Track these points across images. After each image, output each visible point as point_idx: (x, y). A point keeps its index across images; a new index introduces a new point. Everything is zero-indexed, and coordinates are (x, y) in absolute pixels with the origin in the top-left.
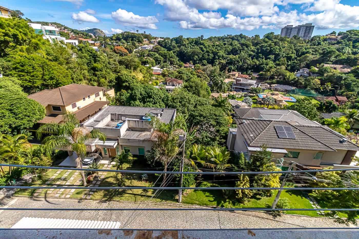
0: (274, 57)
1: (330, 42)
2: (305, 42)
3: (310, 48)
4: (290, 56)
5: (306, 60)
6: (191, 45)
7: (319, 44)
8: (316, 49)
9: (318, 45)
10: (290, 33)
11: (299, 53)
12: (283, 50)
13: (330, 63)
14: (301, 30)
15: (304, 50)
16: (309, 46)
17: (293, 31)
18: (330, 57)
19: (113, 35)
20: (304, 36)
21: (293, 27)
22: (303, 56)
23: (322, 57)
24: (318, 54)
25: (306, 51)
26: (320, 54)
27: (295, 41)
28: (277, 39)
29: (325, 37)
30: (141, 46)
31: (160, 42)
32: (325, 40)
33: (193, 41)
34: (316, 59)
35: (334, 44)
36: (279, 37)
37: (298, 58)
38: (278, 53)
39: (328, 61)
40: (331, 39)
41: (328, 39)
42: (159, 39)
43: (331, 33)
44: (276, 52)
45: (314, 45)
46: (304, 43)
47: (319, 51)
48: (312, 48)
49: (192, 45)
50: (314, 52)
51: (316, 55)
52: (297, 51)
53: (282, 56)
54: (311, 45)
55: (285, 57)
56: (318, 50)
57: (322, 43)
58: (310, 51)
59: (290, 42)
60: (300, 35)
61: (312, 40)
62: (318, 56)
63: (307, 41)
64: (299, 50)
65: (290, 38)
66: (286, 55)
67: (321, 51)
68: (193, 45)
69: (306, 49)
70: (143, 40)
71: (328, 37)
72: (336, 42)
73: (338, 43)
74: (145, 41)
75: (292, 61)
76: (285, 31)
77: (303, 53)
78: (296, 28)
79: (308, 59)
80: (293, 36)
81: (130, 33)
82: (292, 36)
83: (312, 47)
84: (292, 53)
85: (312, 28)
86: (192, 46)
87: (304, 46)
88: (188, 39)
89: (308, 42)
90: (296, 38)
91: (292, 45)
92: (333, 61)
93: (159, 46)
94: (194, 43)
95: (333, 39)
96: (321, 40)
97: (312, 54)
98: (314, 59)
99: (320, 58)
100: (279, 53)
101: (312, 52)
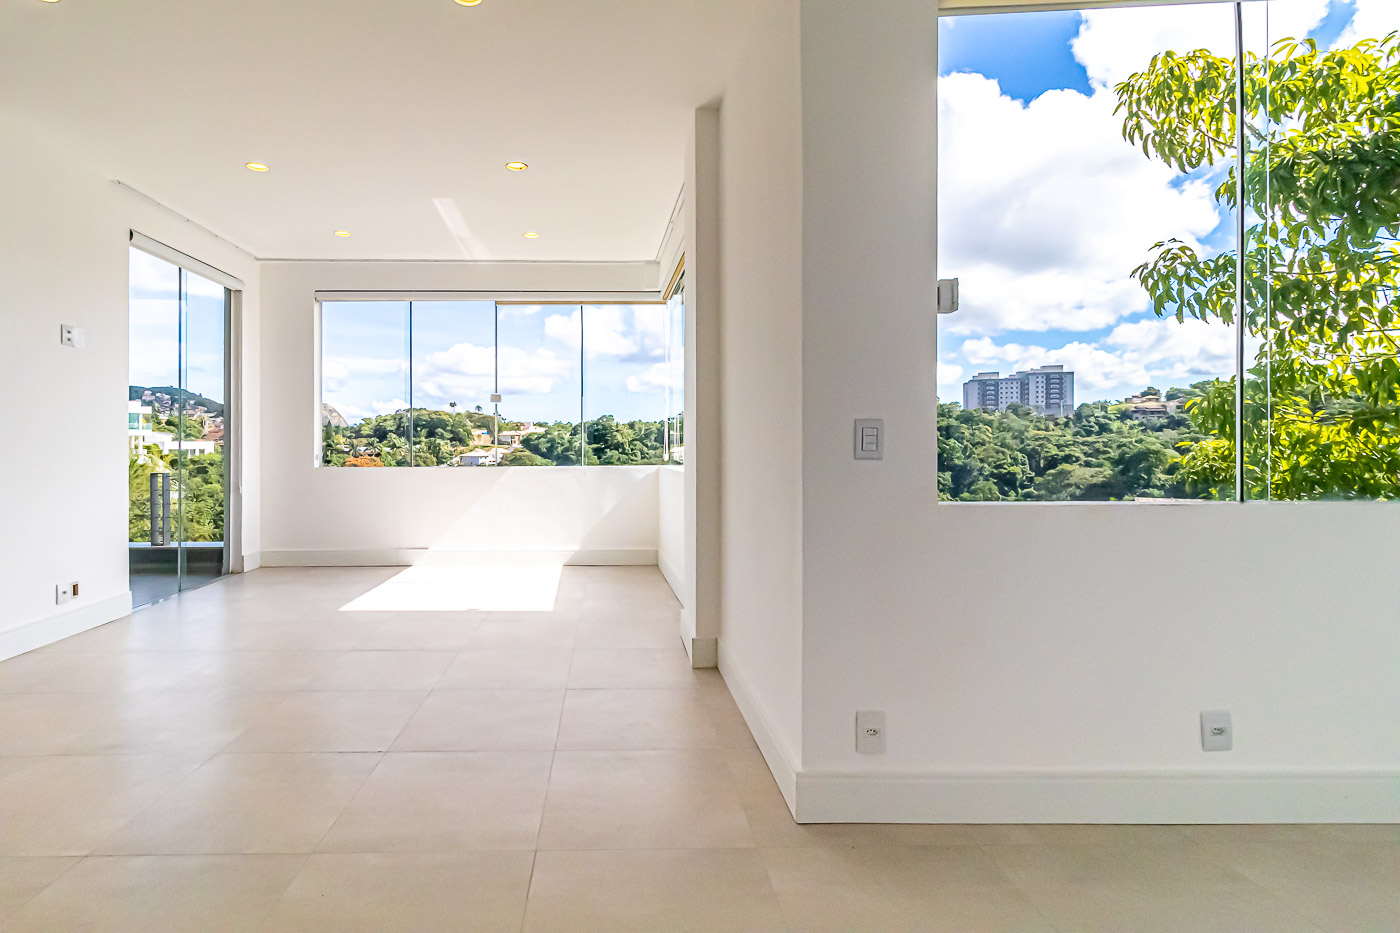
0: (952, 476)
1: (1144, 420)
2: (1056, 424)
3: (1075, 443)
4: (1009, 472)
5: (1069, 485)
6: (643, 444)
7: (1104, 429)
8: (1096, 445)
9: (1099, 434)
10: (997, 395)
11: (1038, 462)
12: (976, 452)
13: (1156, 492)
14: (1032, 387)
15: (1054, 451)
16: (1069, 437)
17: (1004, 391)
18: (1149, 471)
19: (363, 422)
20: (1048, 406)
21: (1001, 377)
22: (1052, 471)
23: (1123, 472)
24: (1107, 463)
25: (1062, 454)
26: (1116, 463)
27: (1016, 422)
28: (950, 417)
29: (1124, 407)
30: (461, 453)
31: (531, 439)
32: (1124, 416)
33: (651, 433)
34: (1099, 479)
35: (1160, 429)
36: (957, 412)
37: (1038, 480)
38: (960, 463)
39: (1147, 486)
40: (1144, 412)
41: (1135, 412)
42: (532, 429)
43: (1144, 394)
44: (957, 461)
45: (1089, 433)
46: (1051, 426)
47: (1109, 453)
48: (1083, 444)
49: (647, 446)
50: (1090, 455)
51: (1100, 465)
52: (1032, 455)
53: (981, 474)
54: (1076, 434)
55: (992, 475)
56: (1102, 449)
57: (1115, 425)
58: (1077, 452)
59: (1001, 424)
60: (1032, 401)
61: (1079, 416)
62: (1108, 471)
63: (1062, 420)
64: (1033, 449)
65: (997, 414)
66: (995, 471)
67: (1114, 454)
68: (649, 444)
69: (1059, 446)
70: (469, 433)
71: (1131, 407)
72: (1164, 421)
73: (1175, 424)
74: (479, 436)
75: (1019, 490)
76: (975, 390)
77: (1053, 462)
78: (1010, 380)
79: (1072, 480)
80: (1008, 408)
81: (424, 412)
82: (1003, 406)
83: (1081, 439)
84: (1015, 461)
85: (1067, 379)
86: (645, 449)
87: (1052, 439)
88: (631, 426)
89: (1066, 425)
90: (1020, 412)
91: (1009, 435)
92: (1163, 485)
93: (528, 453)
94: (653, 437)
95: (1152, 413)
96: (1113, 417)
97: (1088, 464)
98: (1095, 480)
99: (1114, 476)
100: (966, 465)
101: (1083, 458)
